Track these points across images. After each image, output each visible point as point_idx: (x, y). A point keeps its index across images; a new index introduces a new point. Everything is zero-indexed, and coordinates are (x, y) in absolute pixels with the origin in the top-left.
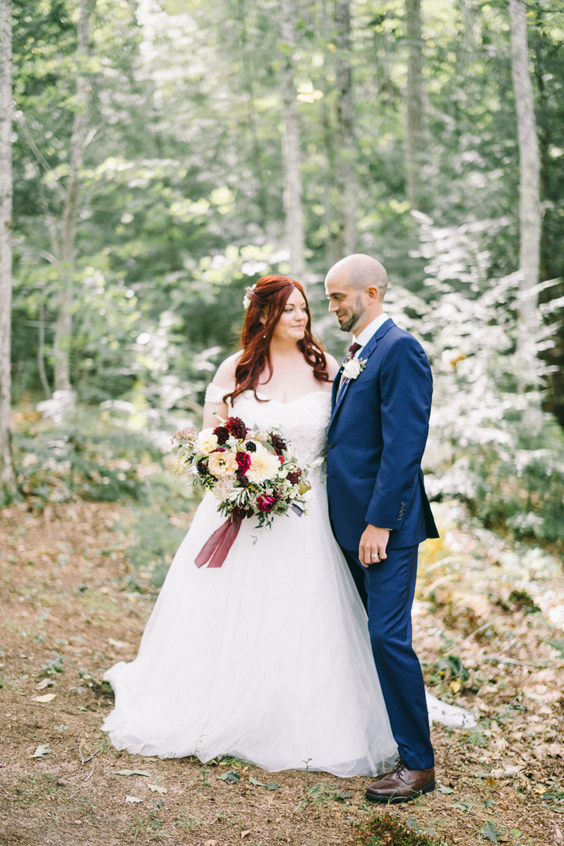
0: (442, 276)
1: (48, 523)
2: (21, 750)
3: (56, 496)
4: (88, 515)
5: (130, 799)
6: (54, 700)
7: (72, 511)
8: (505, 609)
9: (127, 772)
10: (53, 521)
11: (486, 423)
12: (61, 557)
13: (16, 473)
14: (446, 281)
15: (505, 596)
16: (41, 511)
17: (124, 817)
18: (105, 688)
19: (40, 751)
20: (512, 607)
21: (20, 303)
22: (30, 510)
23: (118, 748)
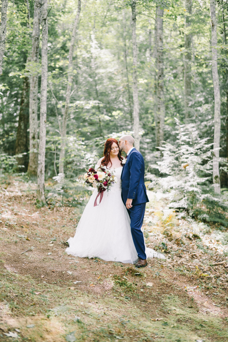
0: (181, 139)
1: (55, 212)
2: (45, 253)
3: (57, 205)
4: (67, 210)
5: (70, 263)
6: (53, 246)
7: (62, 209)
8: (190, 239)
9: (70, 258)
10: (56, 212)
11: (192, 186)
12: (58, 220)
13: (46, 198)
14: (182, 141)
15: (191, 236)
16: (53, 209)
17: (68, 266)
18: (67, 244)
19: (49, 254)
20: (193, 239)
21: (49, 146)
22: (50, 208)
23: (69, 254)
